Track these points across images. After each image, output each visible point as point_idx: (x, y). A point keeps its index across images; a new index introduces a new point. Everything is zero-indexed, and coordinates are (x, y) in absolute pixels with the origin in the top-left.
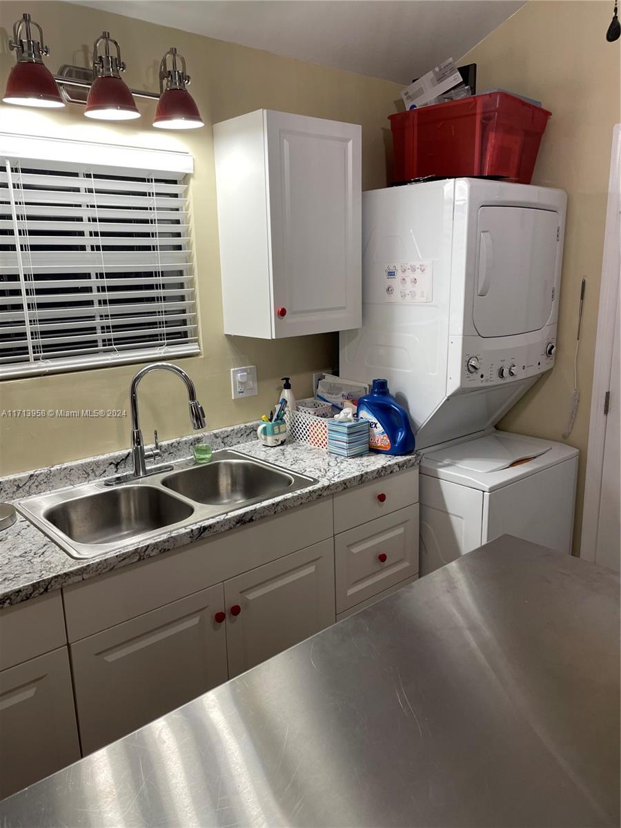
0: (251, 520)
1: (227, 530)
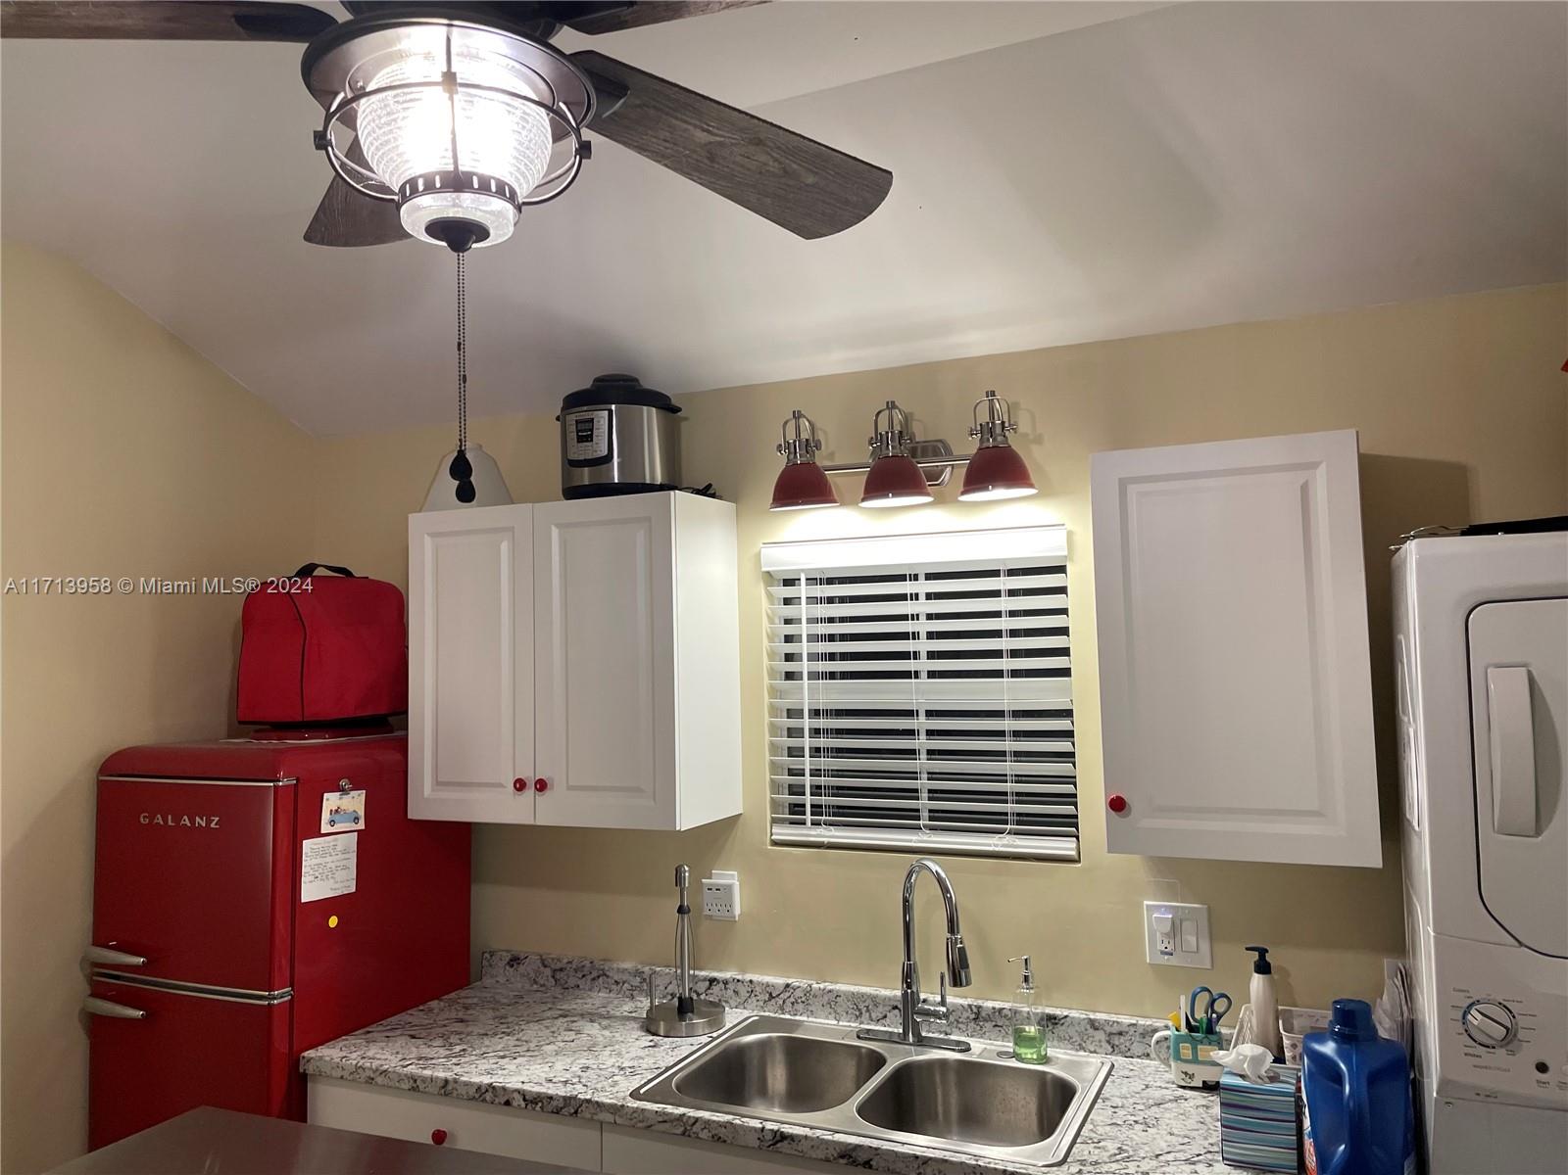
0: (867, 1164)
1: (821, 1160)
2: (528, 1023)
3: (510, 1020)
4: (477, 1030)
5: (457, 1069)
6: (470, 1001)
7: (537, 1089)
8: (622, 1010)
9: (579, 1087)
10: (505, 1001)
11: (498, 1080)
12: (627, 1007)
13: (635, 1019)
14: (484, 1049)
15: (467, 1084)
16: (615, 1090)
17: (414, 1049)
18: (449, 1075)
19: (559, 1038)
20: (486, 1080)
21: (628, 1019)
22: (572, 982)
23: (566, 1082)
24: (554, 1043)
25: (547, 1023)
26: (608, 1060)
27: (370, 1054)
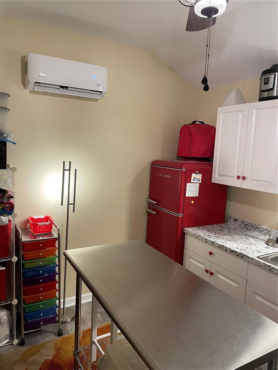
2: (236, 234)
3: (232, 233)
4: (223, 233)
5: (216, 240)
6: (223, 227)
7: (233, 249)
8: (261, 237)
9: (244, 252)
10: (231, 228)
11: (225, 244)
12: (263, 237)
13: (264, 240)
14: (223, 237)
15: (217, 244)
16: (253, 255)
17: (207, 233)
18: (214, 241)
19: (243, 240)
20: (222, 244)
21: (262, 240)
22: (249, 228)
23: (241, 250)
24: (241, 240)
25: (240, 236)
26: (253, 247)
27: (198, 232)
